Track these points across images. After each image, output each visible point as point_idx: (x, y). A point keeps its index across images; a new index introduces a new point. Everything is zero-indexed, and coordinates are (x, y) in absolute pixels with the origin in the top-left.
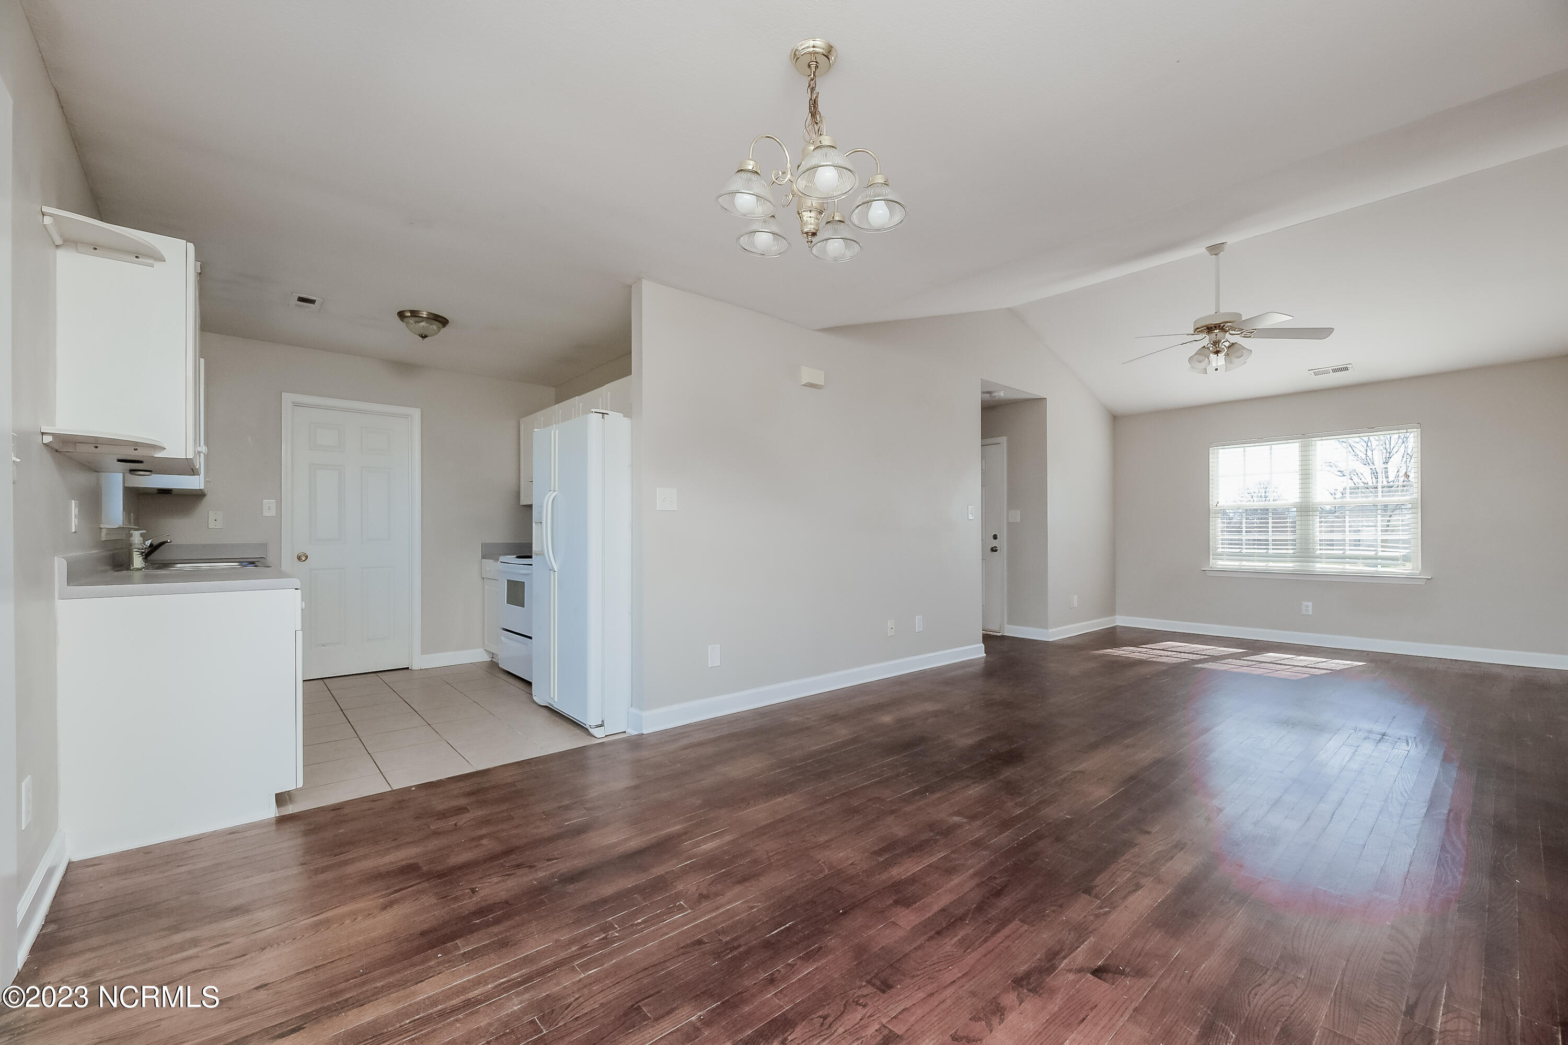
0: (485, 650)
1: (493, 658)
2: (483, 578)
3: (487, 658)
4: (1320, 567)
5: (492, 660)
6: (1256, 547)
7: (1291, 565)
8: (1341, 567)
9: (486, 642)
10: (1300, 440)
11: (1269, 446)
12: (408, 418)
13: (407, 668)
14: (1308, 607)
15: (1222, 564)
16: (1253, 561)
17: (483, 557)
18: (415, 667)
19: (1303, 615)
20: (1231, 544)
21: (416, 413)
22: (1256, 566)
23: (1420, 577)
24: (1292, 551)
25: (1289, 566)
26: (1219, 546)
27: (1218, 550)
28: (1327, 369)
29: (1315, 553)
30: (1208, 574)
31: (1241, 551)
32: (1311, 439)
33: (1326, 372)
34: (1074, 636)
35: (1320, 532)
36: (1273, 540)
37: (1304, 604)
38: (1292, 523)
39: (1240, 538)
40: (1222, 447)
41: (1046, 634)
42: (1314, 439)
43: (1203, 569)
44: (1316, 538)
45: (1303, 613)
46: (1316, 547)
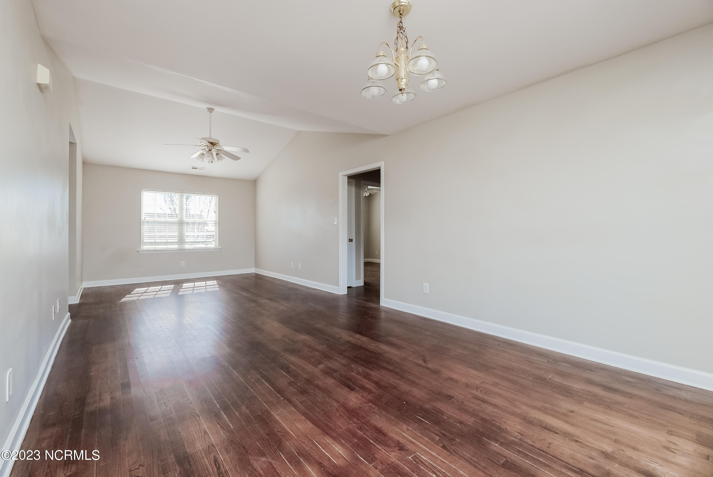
4: (187, 246)
7: (177, 246)
8: (194, 246)
10: (179, 193)
14: (183, 263)
15: (145, 247)
16: (161, 245)
19: (182, 267)
20: (150, 238)
23: (218, 248)
24: (177, 240)
25: (176, 247)
26: (145, 239)
27: (145, 241)
28: (197, 167)
29: (185, 241)
30: (140, 253)
31: (155, 241)
32: (183, 194)
33: (196, 168)
34: (81, 298)
35: (186, 232)
36: (169, 236)
37: (182, 262)
38: (176, 228)
39: (154, 235)
40: (146, 191)
41: (75, 300)
42: (184, 194)
43: (138, 250)
44: (186, 235)
45: (181, 266)
46: (186, 238)
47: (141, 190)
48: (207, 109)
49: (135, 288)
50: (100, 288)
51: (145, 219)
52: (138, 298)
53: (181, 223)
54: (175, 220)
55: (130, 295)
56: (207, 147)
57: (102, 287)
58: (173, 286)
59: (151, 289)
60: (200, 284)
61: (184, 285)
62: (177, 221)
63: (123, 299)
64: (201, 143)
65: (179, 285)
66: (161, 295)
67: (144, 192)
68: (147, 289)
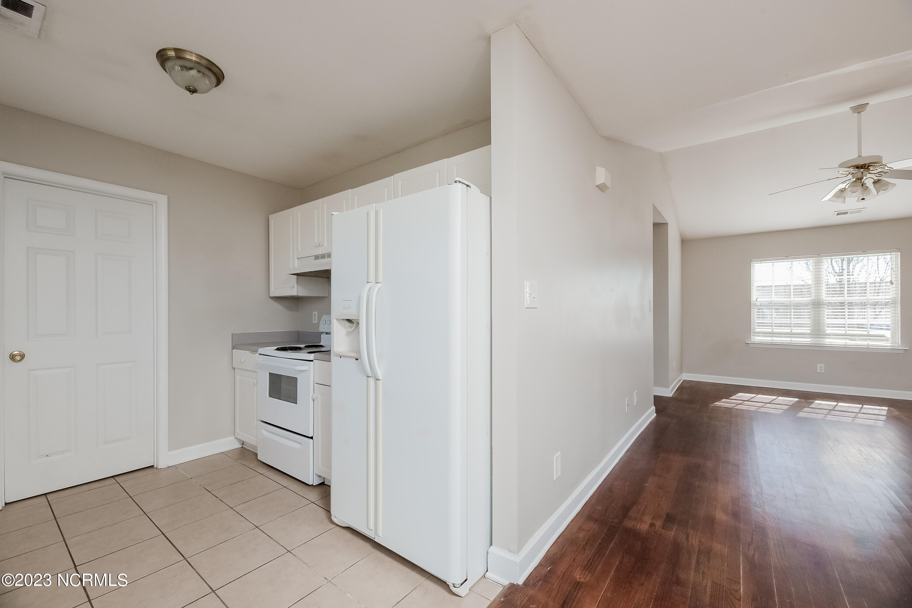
0: (236, 438)
1: (243, 444)
2: (234, 368)
3: (238, 446)
4: (828, 341)
5: (242, 447)
6: (783, 328)
7: (809, 340)
9: (238, 431)
10: (814, 258)
11: (791, 262)
12: (152, 205)
13: (152, 466)
14: (820, 367)
15: (757, 339)
16: (782, 337)
17: (233, 348)
18: (162, 464)
20: (765, 326)
21: (162, 200)
22: (783, 341)
23: (901, 349)
25: (807, 340)
26: (756, 327)
27: (757, 330)
28: (847, 211)
29: (825, 332)
30: (750, 346)
31: (772, 331)
32: (821, 258)
33: (846, 213)
34: (676, 391)
35: (827, 318)
36: (794, 324)
37: (819, 365)
38: (808, 312)
39: (771, 322)
40: (758, 262)
41: (668, 392)
42: (823, 258)
43: (746, 342)
44: (826, 323)
45: (818, 371)
46: (827, 328)
47: (751, 262)
48: (851, 111)
49: (739, 392)
50: (700, 383)
51: (757, 300)
52: (734, 407)
53: (817, 305)
54: (806, 299)
55: (728, 400)
56: (853, 176)
57: (702, 383)
58: (797, 399)
59: (761, 397)
60: (849, 407)
61: (817, 402)
62: (810, 302)
63: (717, 403)
64: (839, 173)
65: (807, 401)
66: (770, 409)
67: (755, 264)
68: (754, 397)
